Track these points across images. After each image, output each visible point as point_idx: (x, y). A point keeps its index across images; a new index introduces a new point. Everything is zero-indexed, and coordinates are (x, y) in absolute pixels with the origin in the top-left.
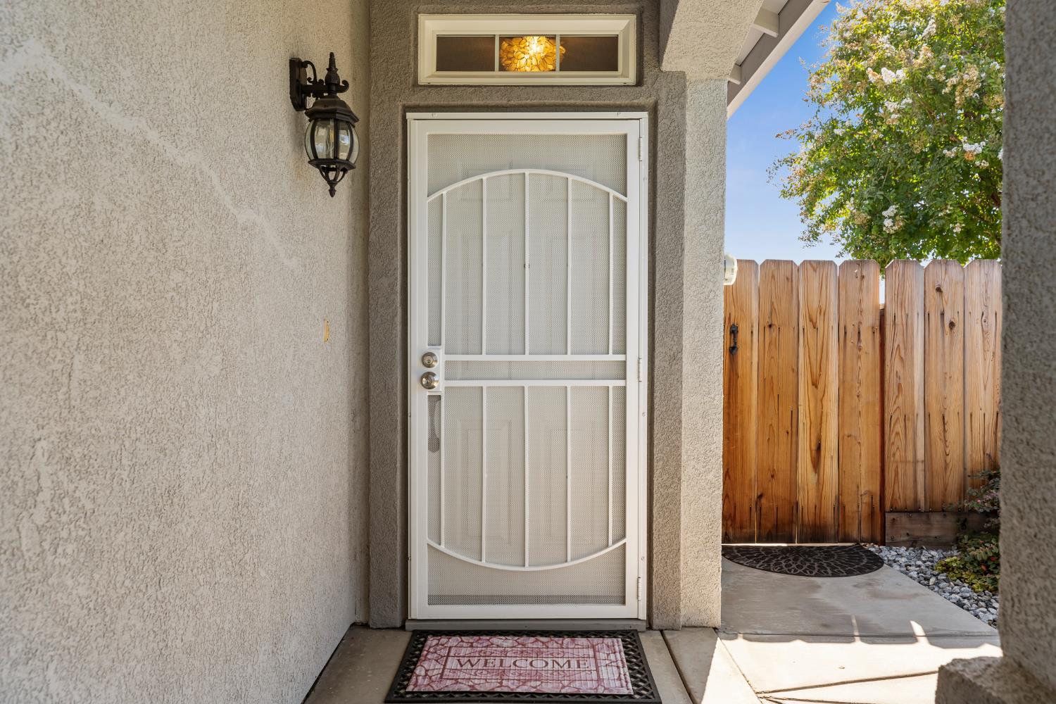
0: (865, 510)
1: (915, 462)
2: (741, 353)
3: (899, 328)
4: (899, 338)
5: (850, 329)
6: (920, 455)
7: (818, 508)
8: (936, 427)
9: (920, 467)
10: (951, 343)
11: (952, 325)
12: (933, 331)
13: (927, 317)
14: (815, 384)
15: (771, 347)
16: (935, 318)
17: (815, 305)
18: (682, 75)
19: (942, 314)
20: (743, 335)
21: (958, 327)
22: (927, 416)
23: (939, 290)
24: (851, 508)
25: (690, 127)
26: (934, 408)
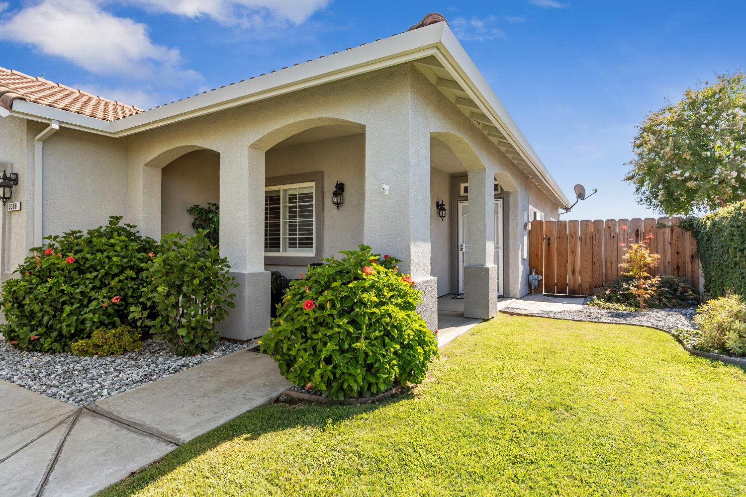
0: (588, 287)
1: (602, 274)
2: (551, 245)
3: (597, 238)
4: (597, 241)
5: (583, 238)
6: (604, 272)
7: (574, 285)
8: (609, 265)
9: (604, 276)
10: (613, 242)
11: (613, 237)
12: (608, 240)
13: (605, 235)
14: (573, 253)
15: (559, 243)
16: (608, 236)
17: (573, 232)
18: (509, 192)
19: (610, 234)
20: (552, 240)
21: (616, 238)
22: (606, 262)
23: (609, 227)
24: (584, 286)
25: (511, 201)
26: (608, 259)
